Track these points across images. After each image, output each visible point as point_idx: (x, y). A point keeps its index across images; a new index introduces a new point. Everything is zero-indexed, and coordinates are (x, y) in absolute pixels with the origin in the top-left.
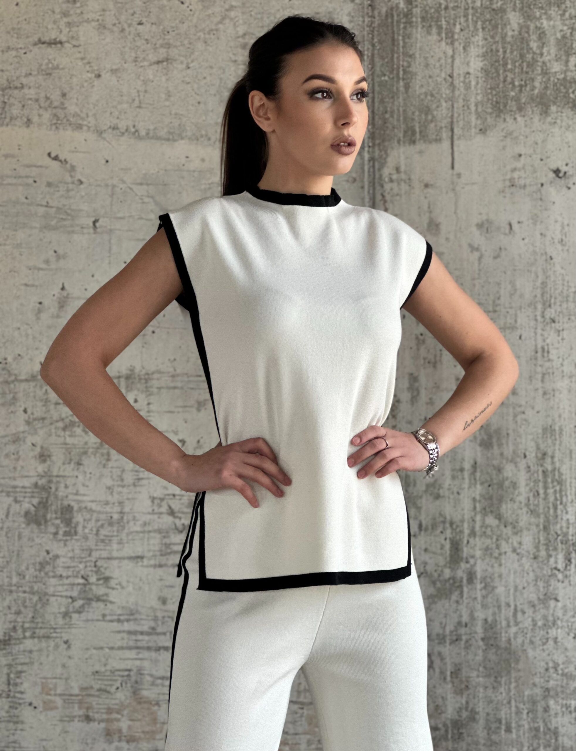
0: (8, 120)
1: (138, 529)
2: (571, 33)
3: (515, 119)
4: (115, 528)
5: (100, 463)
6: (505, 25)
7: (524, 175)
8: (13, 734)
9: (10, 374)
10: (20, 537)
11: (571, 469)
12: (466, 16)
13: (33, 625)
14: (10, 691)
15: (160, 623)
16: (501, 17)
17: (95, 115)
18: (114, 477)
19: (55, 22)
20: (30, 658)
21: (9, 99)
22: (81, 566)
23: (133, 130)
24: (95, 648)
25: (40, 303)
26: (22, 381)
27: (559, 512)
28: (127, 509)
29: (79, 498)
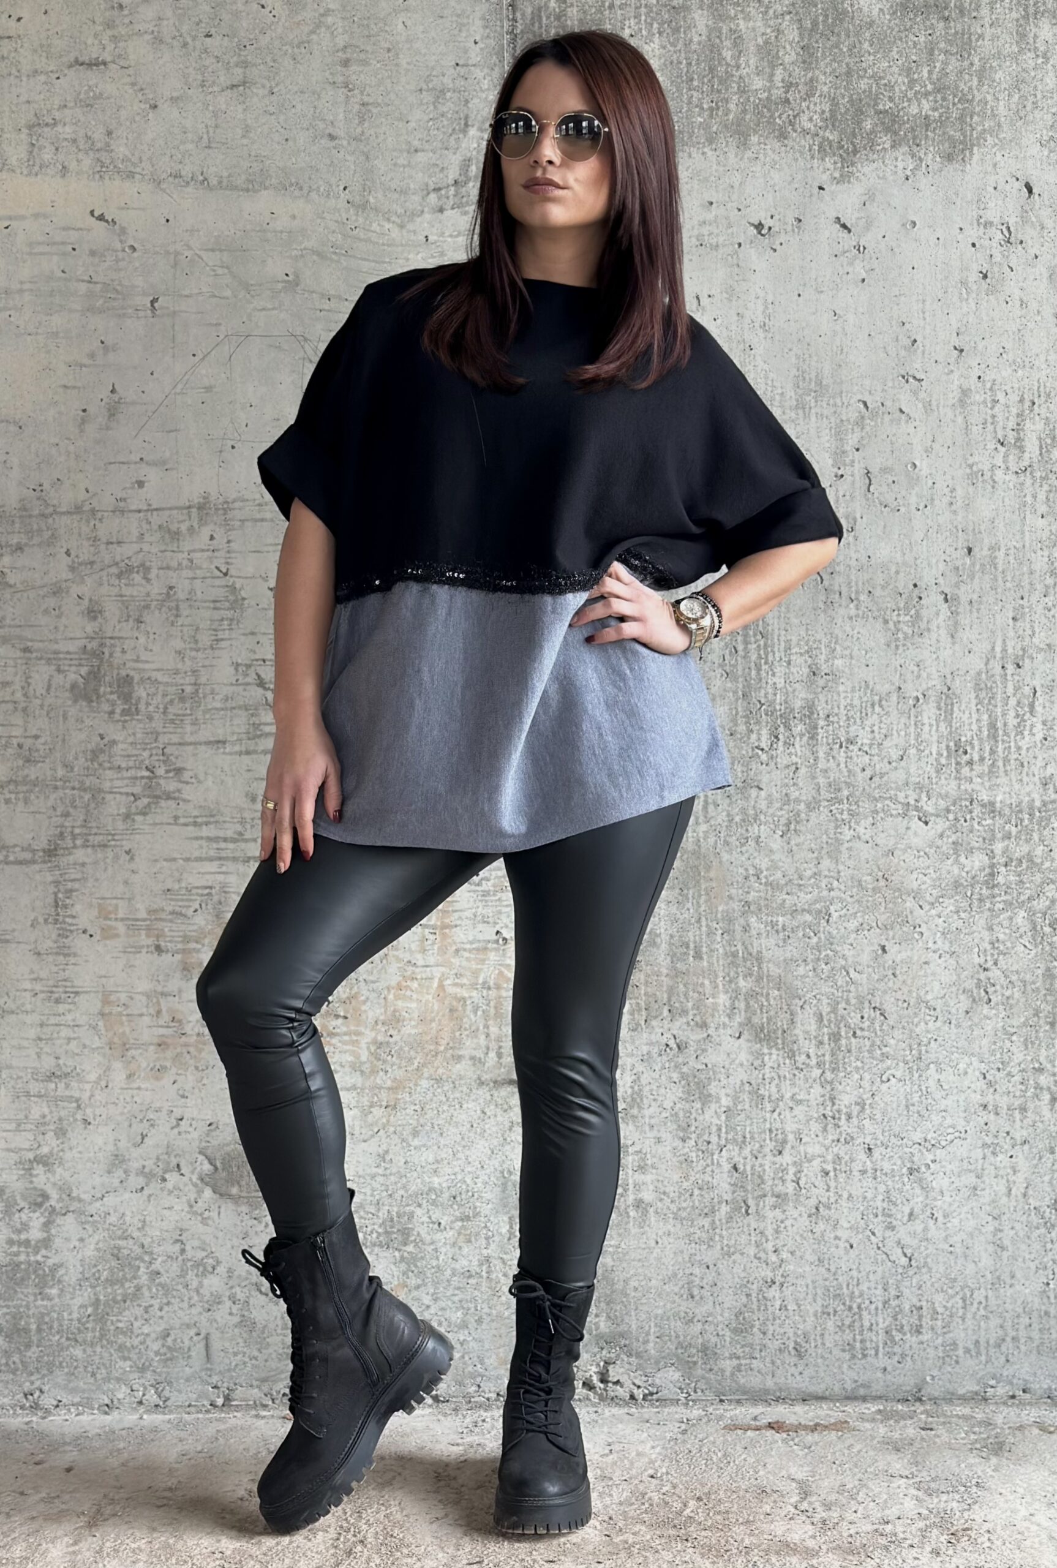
0: (37, 168)
1: (219, 705)
2: (776, 37)
3: (704, 153)
4: (188, 705)
5: (167, 619)
6: (689, 27)
7: (716, 231)
8: (64, 970)
9: (47, 505)
10: (65, 717)
11: (779, 618)
12: (637, 16)
13: (85, 831)
14: (58, 915)
15: (248, 826)
16: (685, 17)
17: (150, 159)
18: (186, 638)
19: (96, 36)
20: (83, 872)
21: (37, 140)
22: (146, 754)
23: (201, 178)
24: (165, 860)
25: (84, 411)
26: (63, 513)
27: (764, 674)
28: (203, 680)
29: (141, 666)
